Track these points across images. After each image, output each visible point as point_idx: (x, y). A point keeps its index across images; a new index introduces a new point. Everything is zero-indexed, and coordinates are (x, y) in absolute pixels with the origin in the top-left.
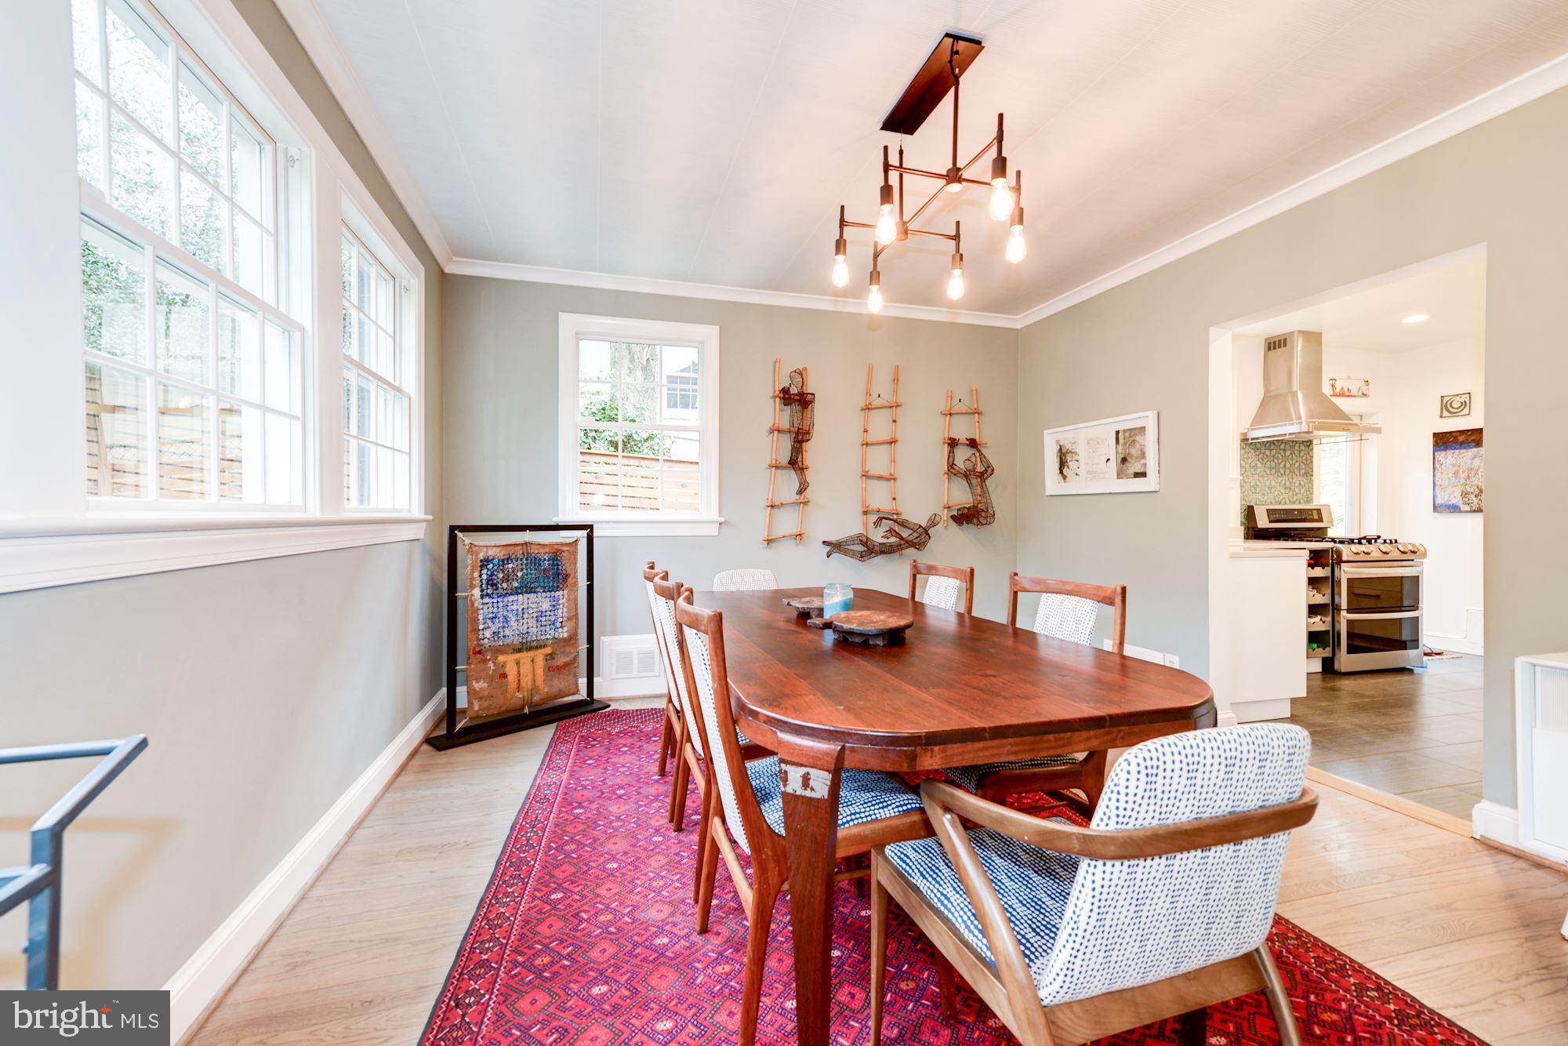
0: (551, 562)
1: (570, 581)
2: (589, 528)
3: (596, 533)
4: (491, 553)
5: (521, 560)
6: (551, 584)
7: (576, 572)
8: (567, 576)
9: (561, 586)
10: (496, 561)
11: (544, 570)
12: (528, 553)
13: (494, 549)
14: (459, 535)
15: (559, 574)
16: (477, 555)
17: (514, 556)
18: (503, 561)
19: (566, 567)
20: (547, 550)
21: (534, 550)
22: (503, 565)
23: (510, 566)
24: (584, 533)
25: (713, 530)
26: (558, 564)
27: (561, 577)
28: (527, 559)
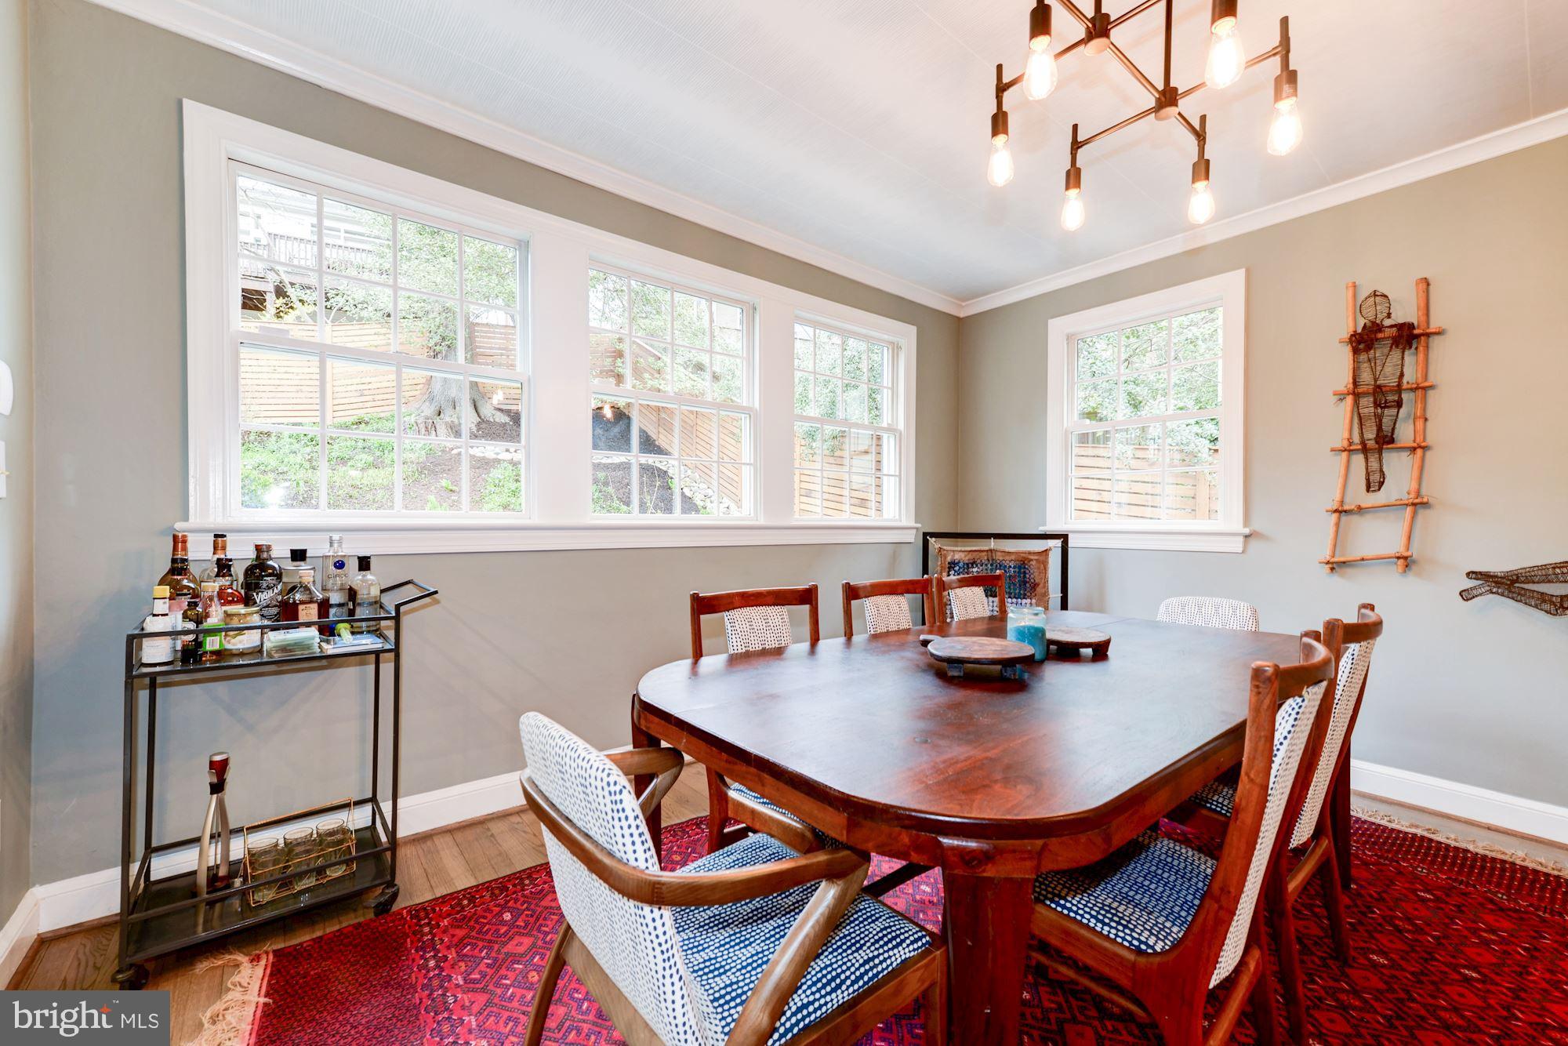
0: (1017, 570)
1: (1039, 590)
2: (1064, 538)
3: (1071, 544)
4: (957, 557)
5: (986, 565)
6: (1017, 591)
7: (1046, 582)
8: (1035, 586)
9: (1028, 594)
10: (961, 564)
11: (1010, 576)
12: (993, 560)
13: (960, 554)
14: (932, 540)
15: (1025, 583)
16: (946, 558)
17: (979, 561)
18: (967, 564)
19: (1034, 574)
20: (1013, 557)
21: (999, 557)
22: (968, 567)
23: (975, 570)
24: (1058, 543)
25: (1237, 545)
26: (1025, 572)
27: (1028, 585)
28: (992, 565)
